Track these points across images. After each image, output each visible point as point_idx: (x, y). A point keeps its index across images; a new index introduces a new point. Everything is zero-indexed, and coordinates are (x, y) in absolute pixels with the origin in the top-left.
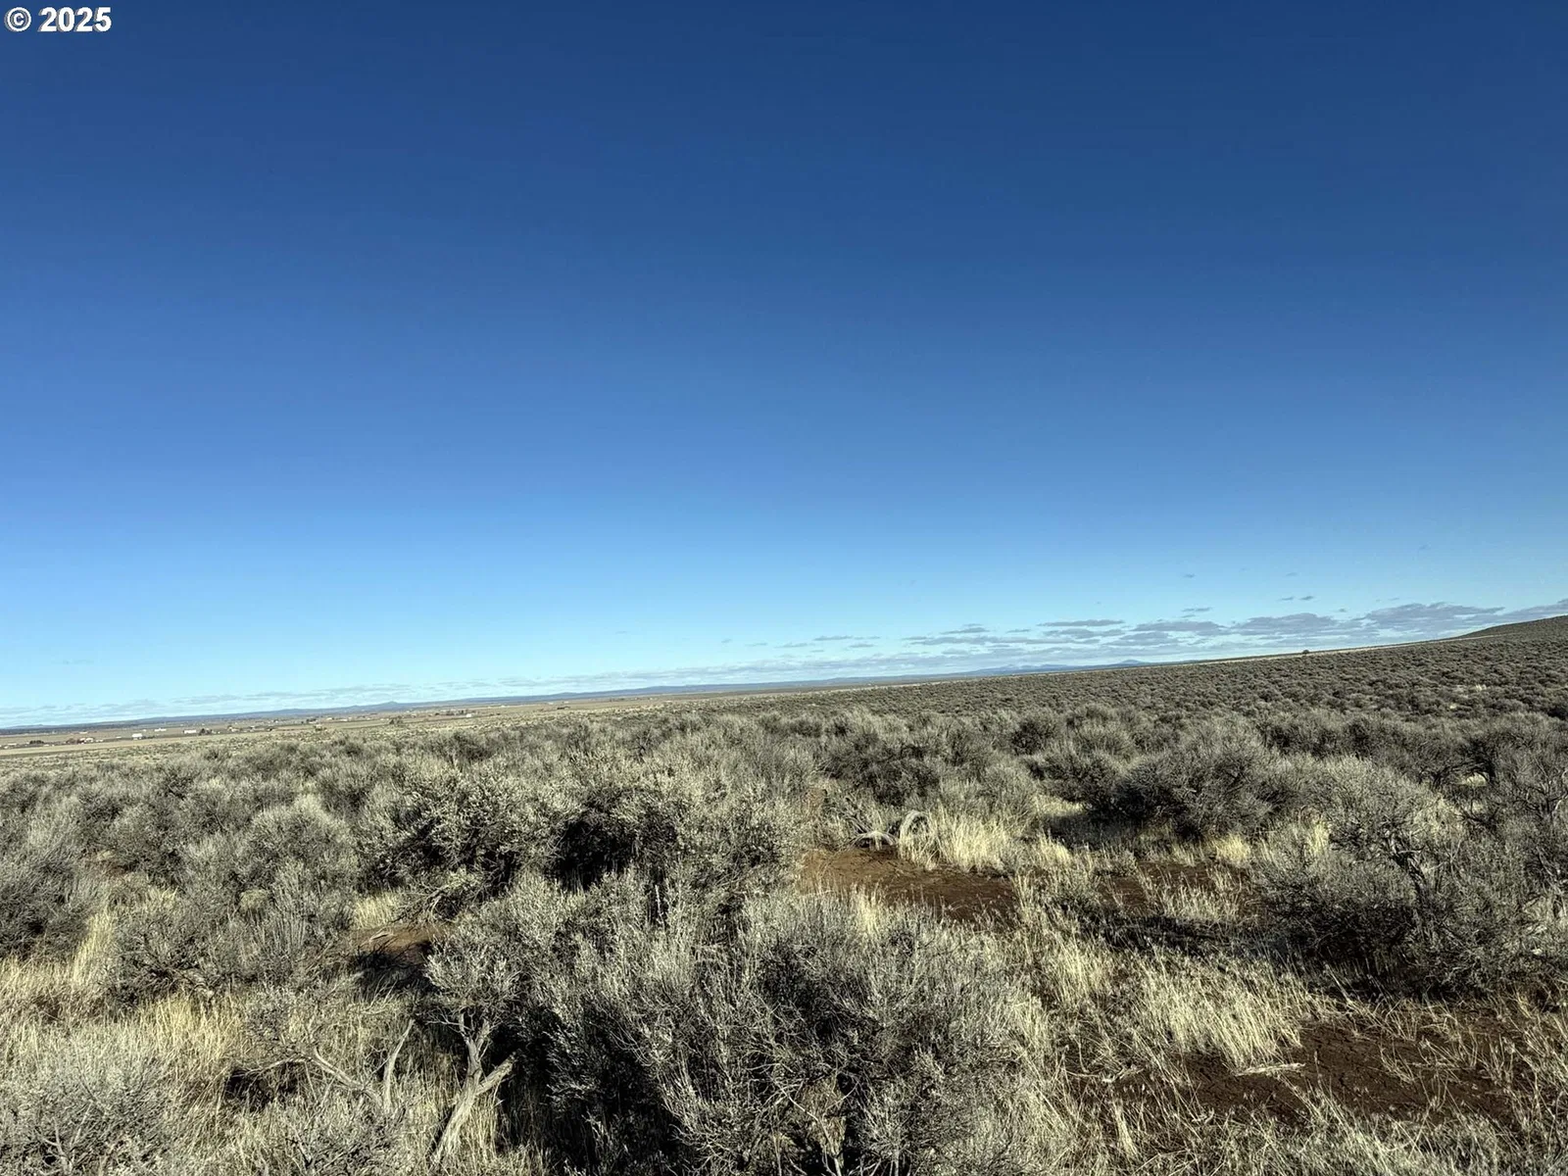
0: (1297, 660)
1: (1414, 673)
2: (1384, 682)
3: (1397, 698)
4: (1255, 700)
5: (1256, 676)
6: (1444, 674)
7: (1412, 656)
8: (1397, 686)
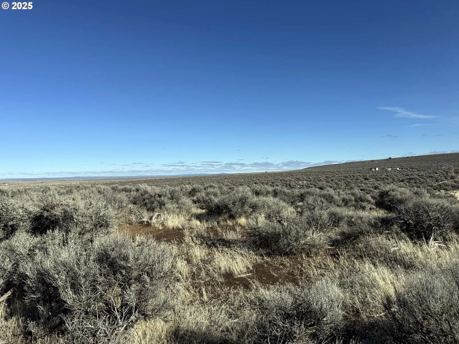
0: (264, 174)
1: (290, 178)
2: (283, 180)
3: (286, 184)
4: (253, 184)
5: (254, 178)
6: (297, 178)
7: (290, 174)
8: (287, 181)
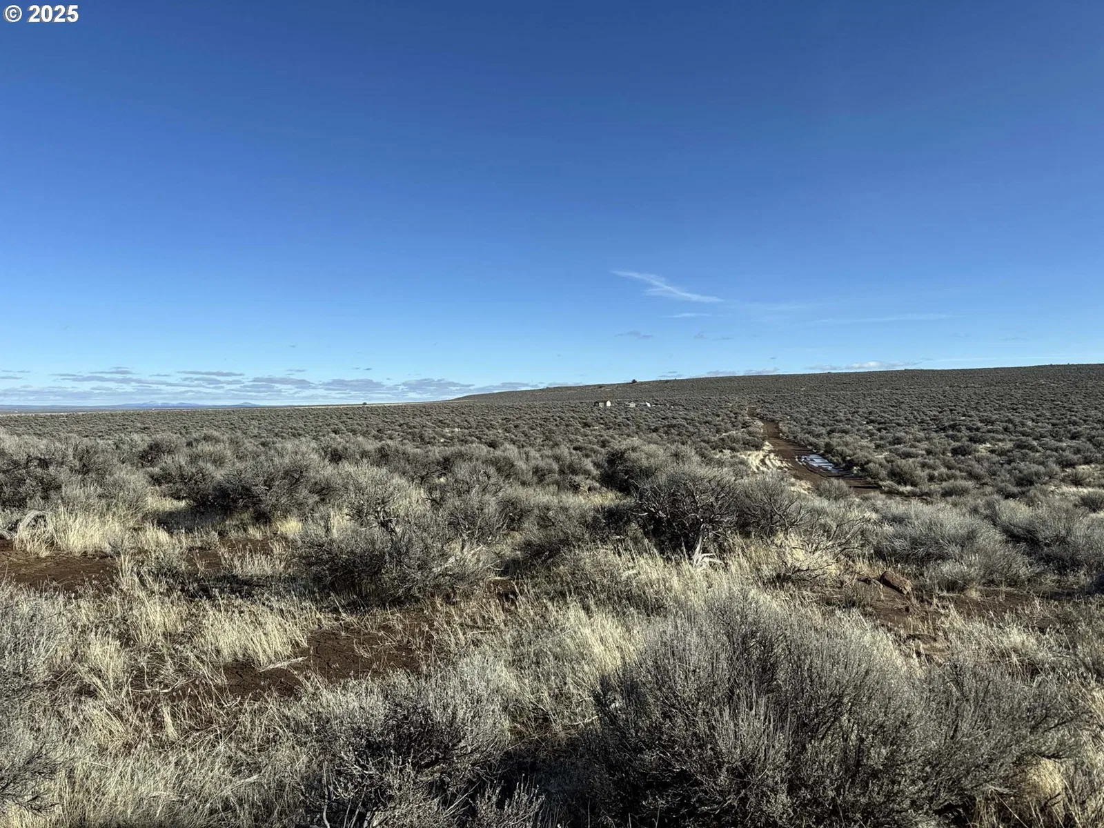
0: (358, 408)
1: (424, 420)
2: (407, 424)
3: (413, 434)
4: (328, 433)
5: (331, 418)
6: (440, 421)
7: (424, 410)
8: (414, 427)
